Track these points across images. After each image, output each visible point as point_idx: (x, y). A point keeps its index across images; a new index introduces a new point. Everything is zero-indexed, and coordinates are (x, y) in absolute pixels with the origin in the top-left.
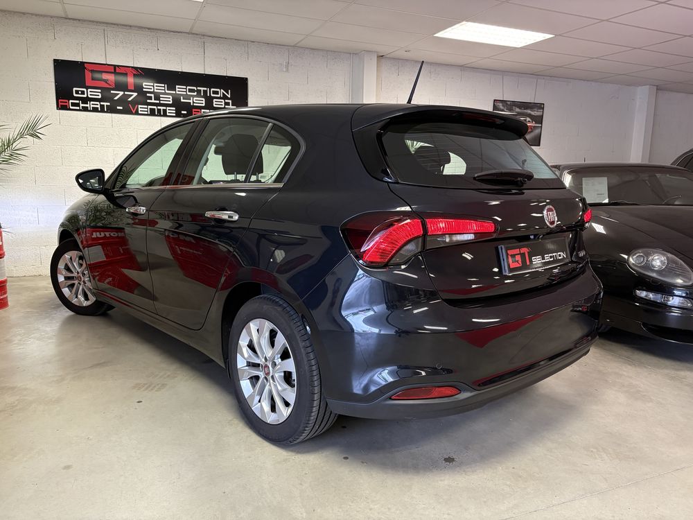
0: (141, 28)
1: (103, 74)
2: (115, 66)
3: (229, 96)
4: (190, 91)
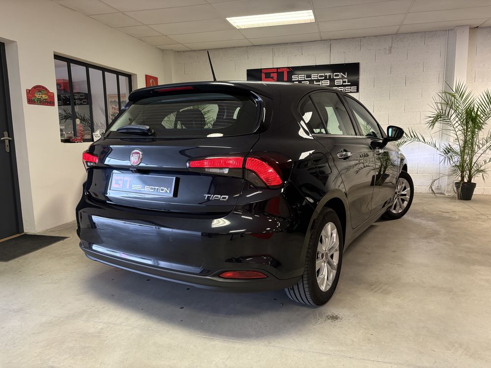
0: (292, 43)
1: (271, 74)
2: (277, 68)
3: (346, 77)
4: (320, 76)
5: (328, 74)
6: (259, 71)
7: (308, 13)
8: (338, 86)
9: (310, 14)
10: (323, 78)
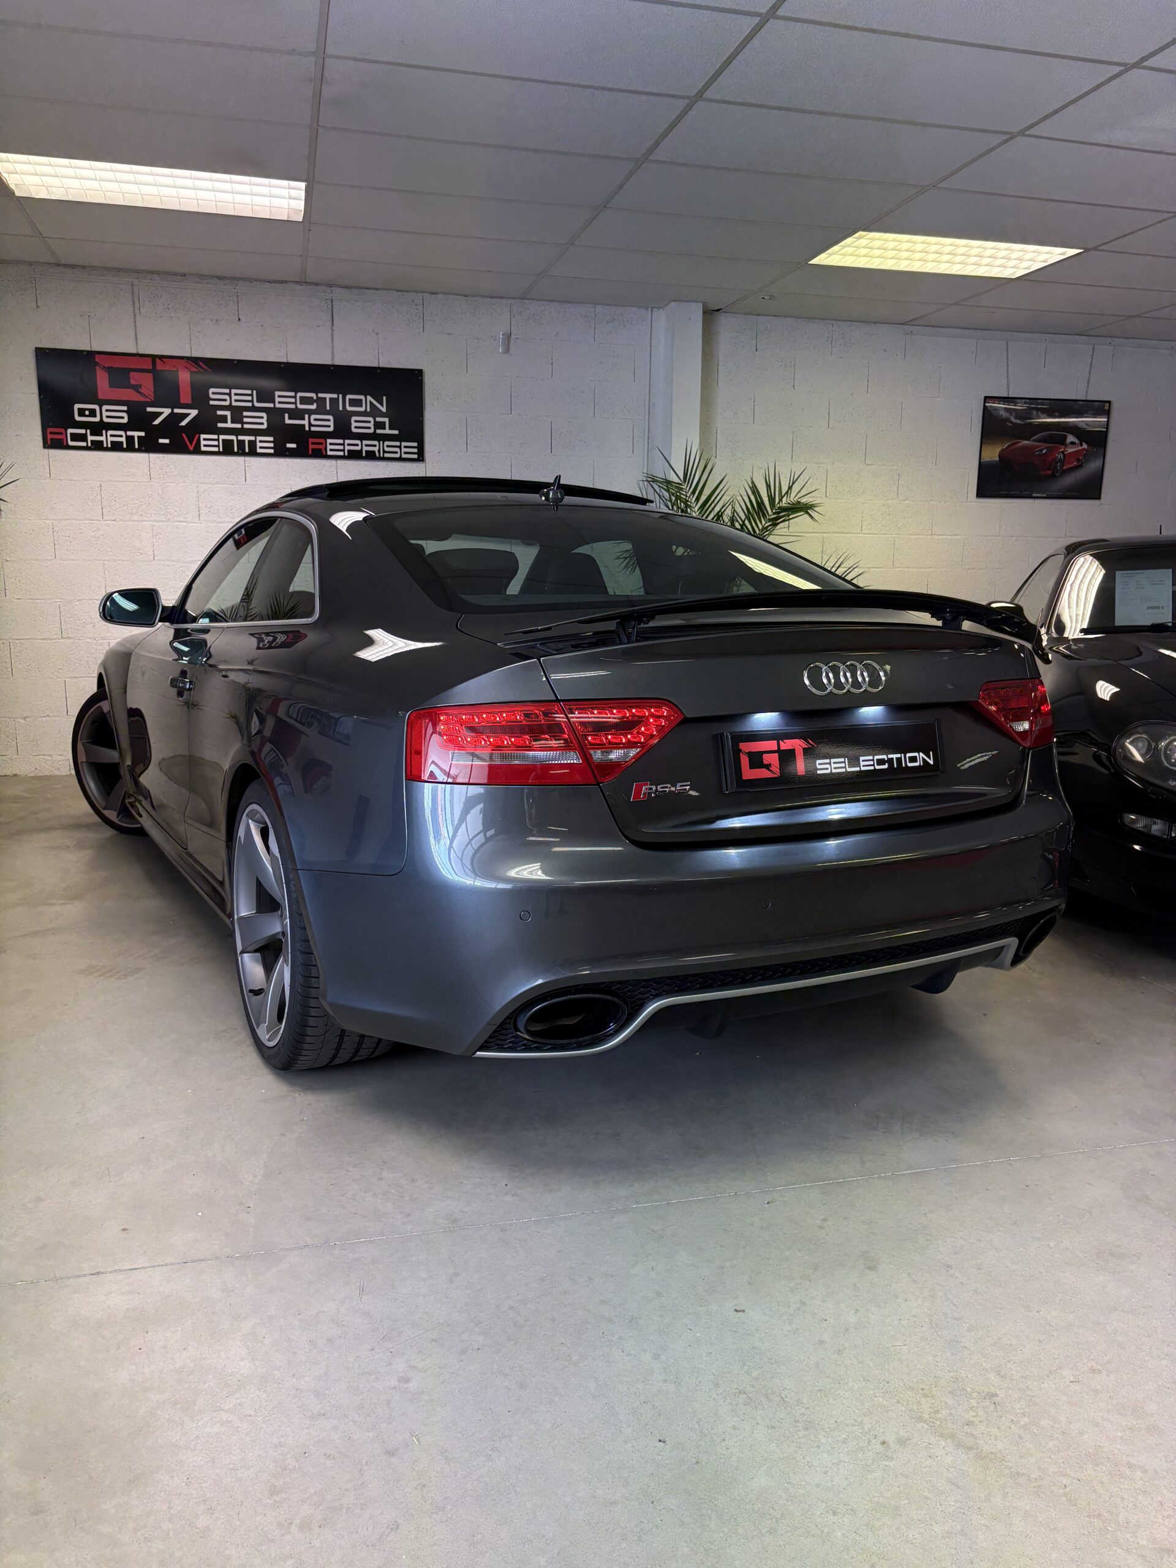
0: (204, 277)
1: (132, 374)
2: (154, 358)
3: (384, 409)
4: (304, 400)
5: (328, 396)
6: (86, 358)
7: (290, 188)
8: (362, 437)
9: (293, 193)
10: (314, 407)
